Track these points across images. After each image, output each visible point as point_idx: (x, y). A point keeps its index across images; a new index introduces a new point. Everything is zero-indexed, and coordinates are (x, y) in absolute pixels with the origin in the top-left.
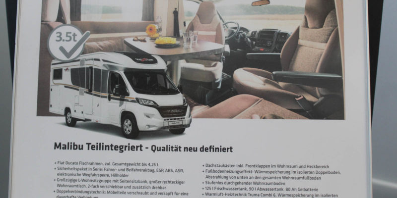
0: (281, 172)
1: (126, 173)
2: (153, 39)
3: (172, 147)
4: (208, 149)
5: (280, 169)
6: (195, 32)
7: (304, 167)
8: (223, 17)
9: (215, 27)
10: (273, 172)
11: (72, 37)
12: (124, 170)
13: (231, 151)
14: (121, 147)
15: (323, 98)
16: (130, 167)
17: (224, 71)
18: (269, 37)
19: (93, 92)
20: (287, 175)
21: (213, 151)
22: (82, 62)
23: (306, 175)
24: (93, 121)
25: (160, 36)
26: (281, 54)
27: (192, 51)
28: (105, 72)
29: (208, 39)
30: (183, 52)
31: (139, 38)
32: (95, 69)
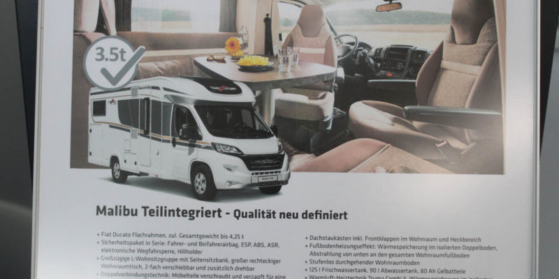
0: (414, 247)
1: (198, 248)
2: (236, 59)
3: (263, 213)
4: (313, 215)
5: (414, 243)
6: (294, 48)
7: (446, 240)
8: (334, 28)
9: (324, 42)
10: (404, 247)
11: (120, 55)
12: (195, 244)
13: (345, 218)
14: (192, 212)
15: (474, 144)
16: (204, 240)
17: (336, 105)
18: (400, 57)
19: (151, 134)
20: (422, 251)
21: (321, 218)
22: (135, 91)
23: (448, 252)
24: (150, 176)
25: (246, 54)
26: (416, 81)
27: (290, 76)
28: (167, 106)
29: (315, 58)
30: (279, 77)
31: (215, 58)
32: (153, 101)
